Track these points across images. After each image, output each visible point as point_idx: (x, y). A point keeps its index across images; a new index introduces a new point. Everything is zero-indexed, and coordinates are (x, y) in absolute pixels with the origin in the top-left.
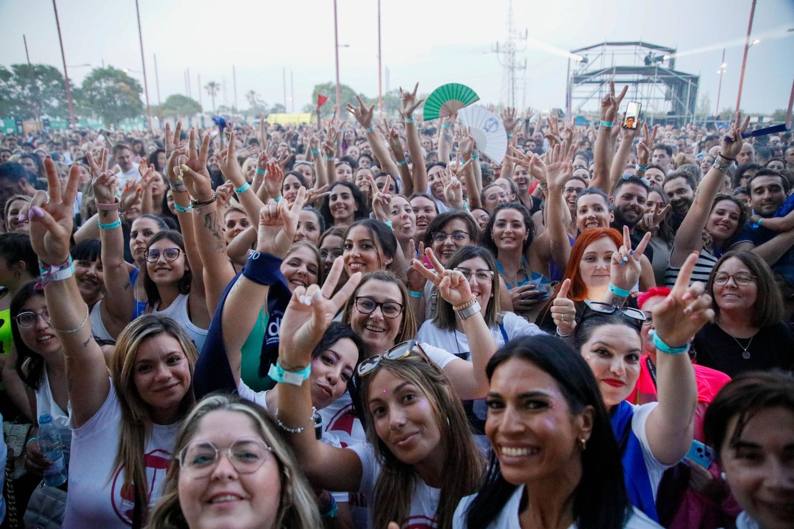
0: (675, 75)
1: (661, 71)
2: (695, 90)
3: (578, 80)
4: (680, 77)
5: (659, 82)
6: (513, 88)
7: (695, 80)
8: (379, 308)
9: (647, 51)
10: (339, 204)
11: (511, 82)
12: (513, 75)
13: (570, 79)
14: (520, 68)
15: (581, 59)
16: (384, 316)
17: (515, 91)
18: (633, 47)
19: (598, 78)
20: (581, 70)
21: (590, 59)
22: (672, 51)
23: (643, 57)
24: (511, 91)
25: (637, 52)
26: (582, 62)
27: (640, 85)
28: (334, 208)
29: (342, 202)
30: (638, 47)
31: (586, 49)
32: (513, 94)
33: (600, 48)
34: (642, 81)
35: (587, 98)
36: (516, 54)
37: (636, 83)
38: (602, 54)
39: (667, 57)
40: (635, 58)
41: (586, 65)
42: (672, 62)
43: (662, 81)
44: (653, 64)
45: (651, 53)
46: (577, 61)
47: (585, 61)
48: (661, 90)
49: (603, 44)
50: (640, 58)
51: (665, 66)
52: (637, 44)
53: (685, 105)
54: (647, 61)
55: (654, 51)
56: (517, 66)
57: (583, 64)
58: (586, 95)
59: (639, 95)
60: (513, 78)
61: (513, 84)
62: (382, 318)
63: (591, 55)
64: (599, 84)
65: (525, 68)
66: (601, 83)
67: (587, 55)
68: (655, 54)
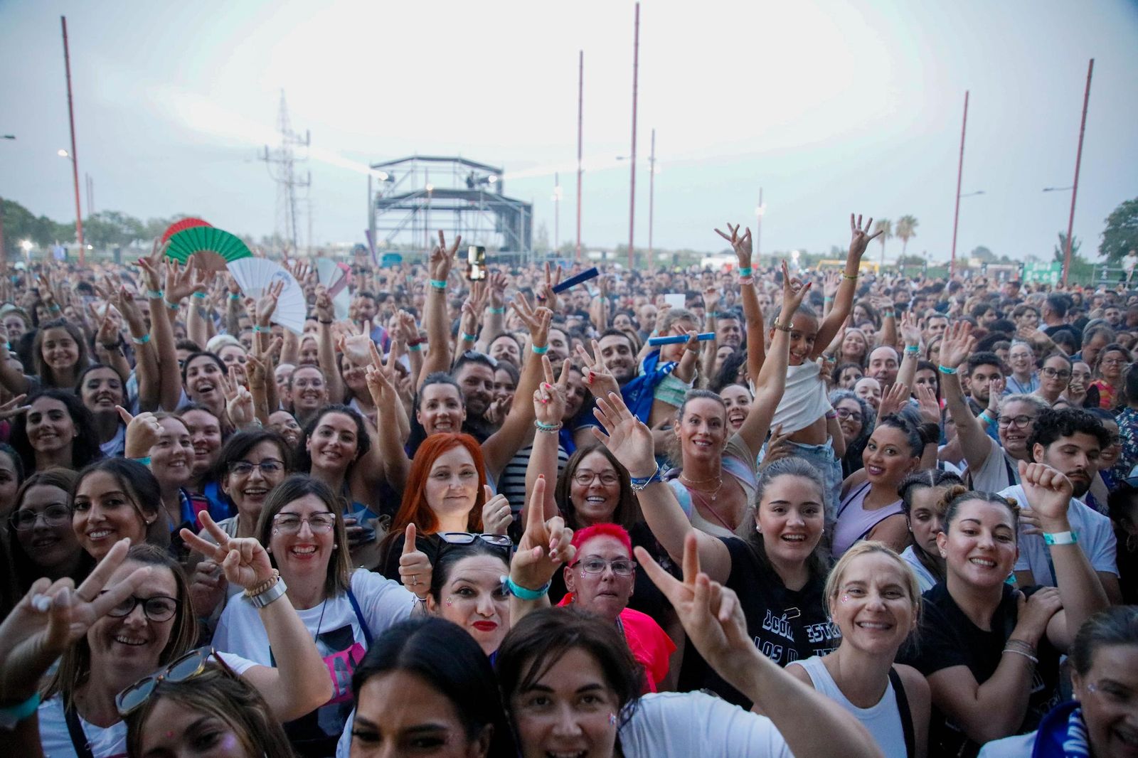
0: (505, 202)
1: (488, 197)
2: (529, 221)
3: (384, 204)
4: (510, 204)
5: (486, 209)
6: (293, 212)
7: (528, 208)
8: (140, 608)
9: (468, 169)
10: (45, 428)
11: (289, 204)
12: (291, 193)
13: (372, 204)
14: (302, 184)
15: (387, 177)
16: (148, 620)
17: (295, 216)
18: (451, 164)
19: (410, 203)
20: (387, 192)
21: (398, 177)
22: (498, 172)
23: (464, 177)
24: (290, 216)
25: (457, 170)
26: (387, 180)
27: (463, 214)
28: (36, 435)
29: (50, 425)
30: (457, 165)
31: (394, 163)
32: (294, 220)
33: (409, 163)
34: (467, 208)
35: (398, 230)
36: (295, 164)
37: (458, 210)
38: (412, 171)
39: (493, 179)
40: (453, 179)
41: (392, 185)
42: (500, 185)
43: (489, 208)
44: (477, 188)
45: (473, 173)
46: (380, 179)
47: (391, 179)
48: (489, 219)
49: (412, 159)
50: (460, 178)
51: (491, 189)
52: (455, 160)
53: (519, 237)
54: (470, 182)
55: (477, 170)
56: (296, 181)
57: (389, 182)
58: (394, 225)
59: (464, 226)
60: (291, 198)
61: (293, 206)
62: (145, 623)
63: (399, 172)
64: (411, 210)
65: (308, 184)
66: (415, 209)
67: (392, 172)
68: (478, 174)
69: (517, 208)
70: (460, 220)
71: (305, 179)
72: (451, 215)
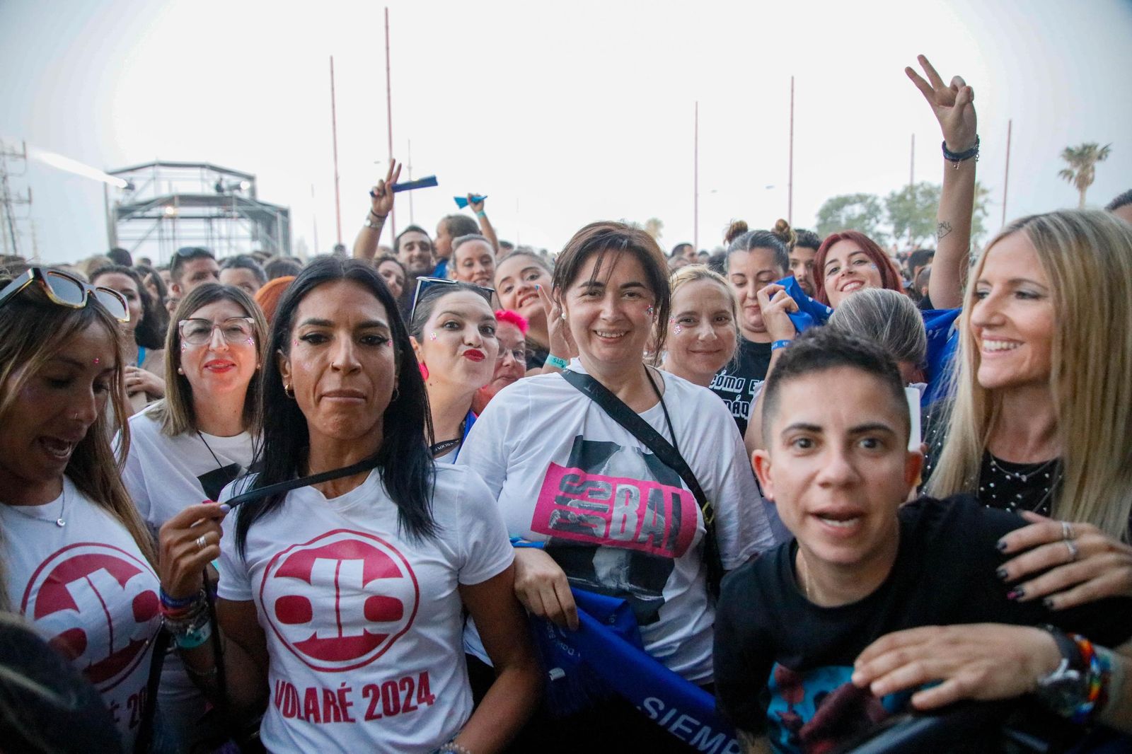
0: (259, 207)
1: (240, 201)
2: (287, 226)
3: (125, 212)
4: (267, 209)
5: (242, 217)
6: (12, 233)
7: (285, 213)
9: (216, 176)
11: (7, 223)
12: (8, 213)
13: (110, 213)
14: (21, 202)
15: (125, 184)
17: (16, 237)
18: (198, 171)
19: (155, 212)
20: (126, 200)
21: (138, 184)
22: (251, 178)
23: (213, 184)
24: (9, 237)
25: (206, 177)
26: (126, 188)
27: (215, 223)
30: (205, 171)
31: (132, 170)
32: (14, 242)
33: (150, 170)
34: (219, 217)
35: (142, 240)
36: (9, 178)
37: (209, 218)
38: (154, 179)
39: (245, 185)
40: (202, 185)
41: (132, 194)
42: (253, 191)
43: (246, 215)
44: (227, 193)
45: (221, 179)
46: (117, 187)
47: (130, 187)
48: (244, 228)
49: (153, 165)
50: (209, 185)
51: (245, 195)
52: (202, 166)
53: (278, 242)
54: (219, 188)
55: (226, 177)
56: (14, 198)
57: (128, 190)
58: (140, 235)
59: (216, 234)
60: (9, 218)
61: (11, 226)
63: (139, 179)
64: (155, 220)
65: (30, 201)
66: (160, 218)
67: (131, 179)
68: (227, 181)
69: (273, 213)
70: (212, 229)
71: (25, 195)
72: (201, 225)
